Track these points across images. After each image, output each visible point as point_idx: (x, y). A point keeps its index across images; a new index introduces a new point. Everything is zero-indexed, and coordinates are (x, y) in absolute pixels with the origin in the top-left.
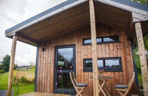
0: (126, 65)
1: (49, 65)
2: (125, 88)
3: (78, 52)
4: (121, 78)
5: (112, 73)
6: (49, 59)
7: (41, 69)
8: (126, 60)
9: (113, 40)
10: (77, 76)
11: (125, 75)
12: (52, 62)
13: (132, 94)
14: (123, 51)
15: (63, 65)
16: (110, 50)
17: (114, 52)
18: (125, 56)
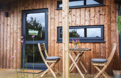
0: (110, 35)
1: (15, 34)
2: (103, 62)
3: (51, 19)
4: (102, 51)
5: (92, 45)
6: (14, 27)
7: (5, 39)
8: (109, 28)
9: (98, 3)
10: (49, 48)
11: (107, 47)
12: (18, 31)
13: (114, 69)
14: (107, 17)
15: (37, 35)
16: (91, 16)
17: (96, 19)
18: (109, 24)
